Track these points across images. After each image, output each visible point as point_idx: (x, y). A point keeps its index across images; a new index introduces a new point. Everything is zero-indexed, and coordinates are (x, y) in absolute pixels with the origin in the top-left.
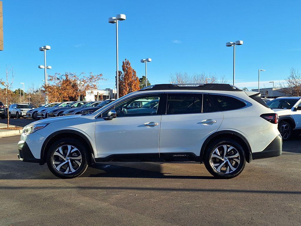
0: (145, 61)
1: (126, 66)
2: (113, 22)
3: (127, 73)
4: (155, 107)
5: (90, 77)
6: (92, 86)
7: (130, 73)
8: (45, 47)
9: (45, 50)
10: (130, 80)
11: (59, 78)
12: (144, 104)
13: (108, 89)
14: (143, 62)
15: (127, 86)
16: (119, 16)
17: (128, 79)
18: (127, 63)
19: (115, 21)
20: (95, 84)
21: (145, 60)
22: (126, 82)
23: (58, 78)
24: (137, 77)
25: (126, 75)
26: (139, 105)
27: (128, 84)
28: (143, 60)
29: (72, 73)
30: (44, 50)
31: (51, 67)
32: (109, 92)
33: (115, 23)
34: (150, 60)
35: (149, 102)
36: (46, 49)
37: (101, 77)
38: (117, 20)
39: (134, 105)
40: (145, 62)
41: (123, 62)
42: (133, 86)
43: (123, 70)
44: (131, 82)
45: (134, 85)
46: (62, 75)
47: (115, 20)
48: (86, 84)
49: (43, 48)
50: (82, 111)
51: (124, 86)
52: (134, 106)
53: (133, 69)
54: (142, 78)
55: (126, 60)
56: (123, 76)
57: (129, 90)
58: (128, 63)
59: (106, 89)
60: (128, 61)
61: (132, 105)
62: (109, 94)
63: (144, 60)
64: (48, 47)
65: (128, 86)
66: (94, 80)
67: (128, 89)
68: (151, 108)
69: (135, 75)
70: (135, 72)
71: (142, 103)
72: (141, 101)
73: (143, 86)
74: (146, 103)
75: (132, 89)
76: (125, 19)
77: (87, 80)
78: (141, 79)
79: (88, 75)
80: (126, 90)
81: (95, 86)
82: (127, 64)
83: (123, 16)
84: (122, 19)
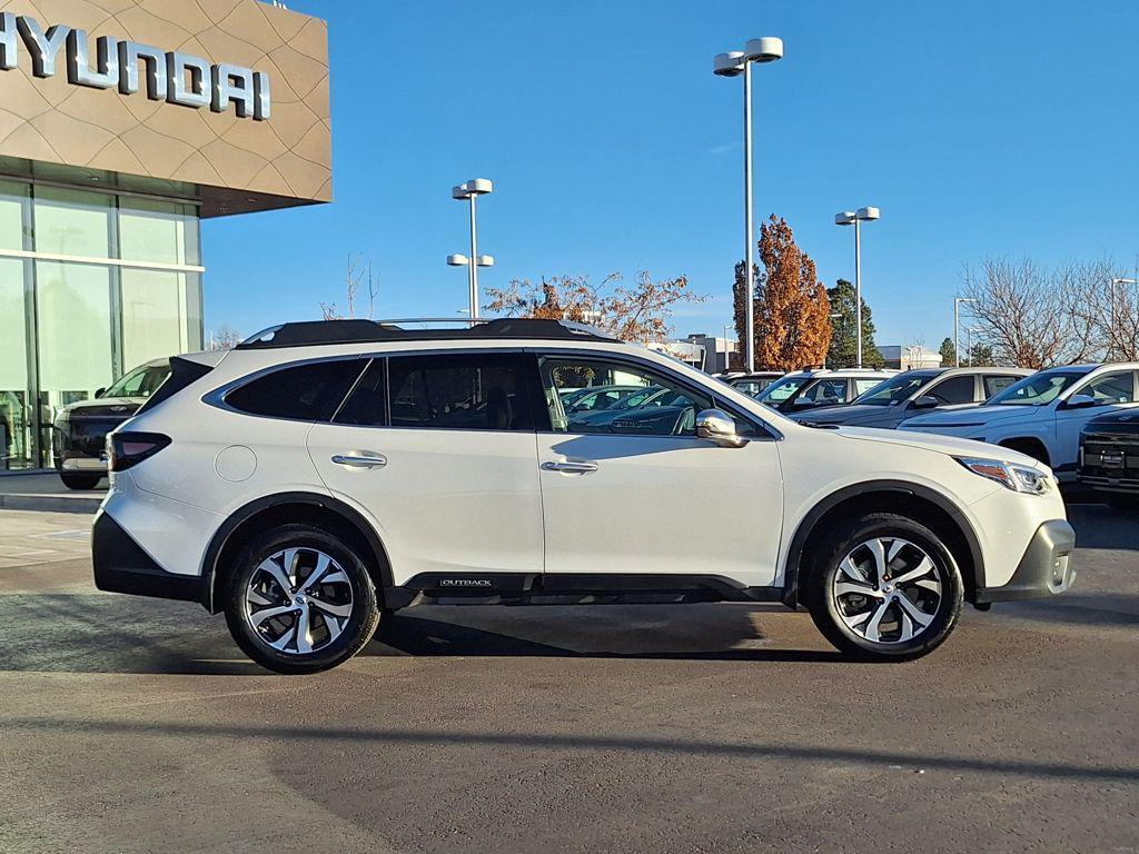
0: (852, 218)
1: (773, 243)
2: (730, 72)
3: (780, 270)
4: (912, 398)
5: (641, 292)
6: (648, 324)
7: (792, 269)
8: (472, 183)
9: (474, 195)
10: (792, 295)
11: (524, 298)
12: (862, 387)
13: (697, 336)
14: (843, 221)
15: (778, 321)
16: (758, 43)
17: (784, 293)
18: (779, 230)
19: (741, 67)
20: (656, 315)
21: (853, 214)
22: (777, 304)
23: (519, 301)
24: (820, 285)
25: (776, 277)
26: (844, 395)
27: (783, 314)
28: (843, 214)
29: (574, 278)
30: (468, 195)
31: (492, 259)
32: (703, 348)
33: (741, 76)
34: (874, 212)
35: (885, 379)
36: (475, 192)
37: (681, 292)
38: (749, 63)
39: (820, 396)
40: (854, 221)
41: (763, 229)
42: (803, 322)
43: (762, 258)
44: (796, 305)
45: (807, 315)
46: (534, 287)
47: (739, 60)
48: (625, 320)
49: (465, 187)
50: (615, 423)
51: (768, 320)
52: (823, 398)
53: (802, 252)
54: (837, 289)
55: (772, 217)
56: (764, 284)
57: (788, 336)
58: (782, 230)
59: (691, 336)
60: (783, 224)
61: (812, 395)
62: (702, 358)
63: (849, 214)
64: (484, 185)
65: (782, 319)
66: (655, 302)
67: (783, 334)
68: (896, 405)
69: (809, 277)
70: (810, 265)
71: (854, 385)
72: (853, 378)
73: (842, 319)
74: (872, 384)
75: (799, 334)
76: (781, 54)
77: (628, 303)
78: (831, 292)
79: (632, 286)
80: (776, 339)
81: (656, 326)
82: (779, 236)
83: (774, 46)
84: (769, 57)
